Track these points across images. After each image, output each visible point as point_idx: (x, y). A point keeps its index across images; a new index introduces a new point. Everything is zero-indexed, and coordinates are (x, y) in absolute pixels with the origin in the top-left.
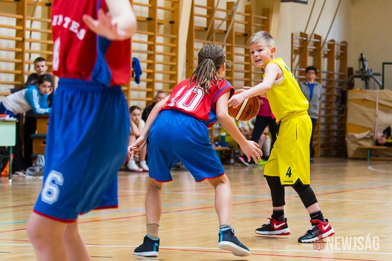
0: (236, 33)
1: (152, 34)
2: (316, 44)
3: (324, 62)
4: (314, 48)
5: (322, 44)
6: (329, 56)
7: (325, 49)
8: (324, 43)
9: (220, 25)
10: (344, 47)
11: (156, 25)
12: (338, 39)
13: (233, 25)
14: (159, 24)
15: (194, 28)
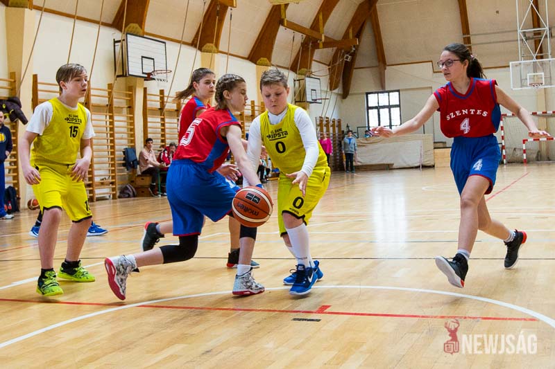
2: (327, 121)
3: (331, 129)
6: (333, 126)
7: (331, 123)
8: (330, 120)
10: (339, 121)
12: (336, 119)
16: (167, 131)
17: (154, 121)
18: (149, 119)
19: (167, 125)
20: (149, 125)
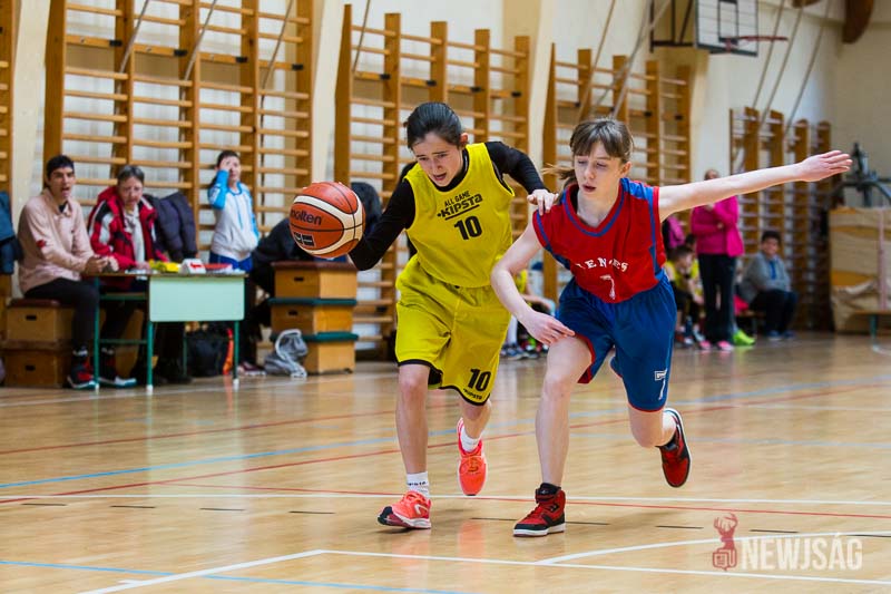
0: (631, 111)
1: (481, 115)
2: (774, 128)
4: (771, 135)
5: (784, 129)
6: (799, 148)
7: (791, 136)
8: (788, 127)
9: (602, 98)
11: (489, 100)
12: (813, 120)
13: (625, 96)
14: (494, 98)
15: (556, 104)
16: (137, 131)
17: (89, 92)
18: (70, 82)
19: (138, 110)
20: (69, 104)
